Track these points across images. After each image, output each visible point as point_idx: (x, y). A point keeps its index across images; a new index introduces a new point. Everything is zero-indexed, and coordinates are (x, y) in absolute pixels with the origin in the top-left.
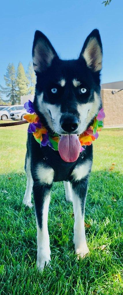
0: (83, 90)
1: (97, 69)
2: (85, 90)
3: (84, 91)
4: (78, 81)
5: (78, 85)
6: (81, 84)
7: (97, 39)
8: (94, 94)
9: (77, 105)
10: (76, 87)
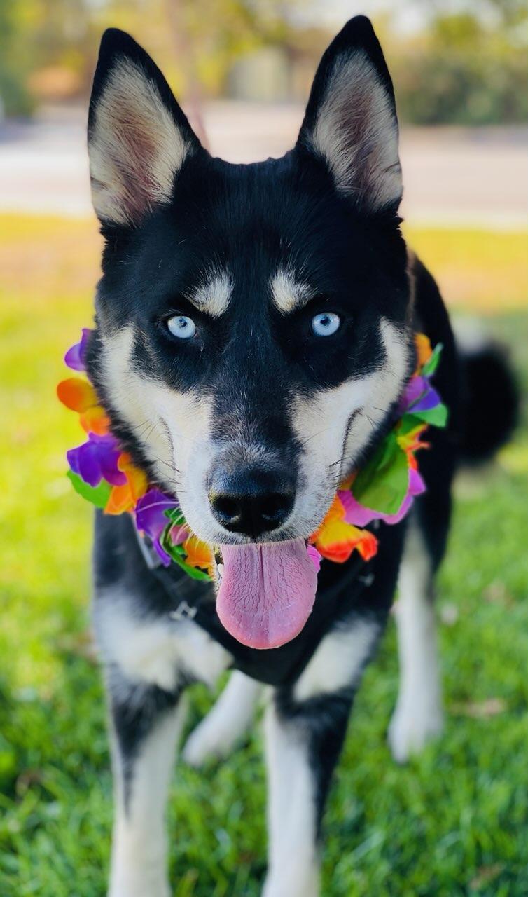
0: (325, 322)
1: (384, 196)
2: (335, 321)
3: (327, 326)
4: (298, 280)
5: (300, 302)
6: (313, 295)
7: (366, 60)
8: (381, 329)
9: (293, 397)
10: (286, 314)
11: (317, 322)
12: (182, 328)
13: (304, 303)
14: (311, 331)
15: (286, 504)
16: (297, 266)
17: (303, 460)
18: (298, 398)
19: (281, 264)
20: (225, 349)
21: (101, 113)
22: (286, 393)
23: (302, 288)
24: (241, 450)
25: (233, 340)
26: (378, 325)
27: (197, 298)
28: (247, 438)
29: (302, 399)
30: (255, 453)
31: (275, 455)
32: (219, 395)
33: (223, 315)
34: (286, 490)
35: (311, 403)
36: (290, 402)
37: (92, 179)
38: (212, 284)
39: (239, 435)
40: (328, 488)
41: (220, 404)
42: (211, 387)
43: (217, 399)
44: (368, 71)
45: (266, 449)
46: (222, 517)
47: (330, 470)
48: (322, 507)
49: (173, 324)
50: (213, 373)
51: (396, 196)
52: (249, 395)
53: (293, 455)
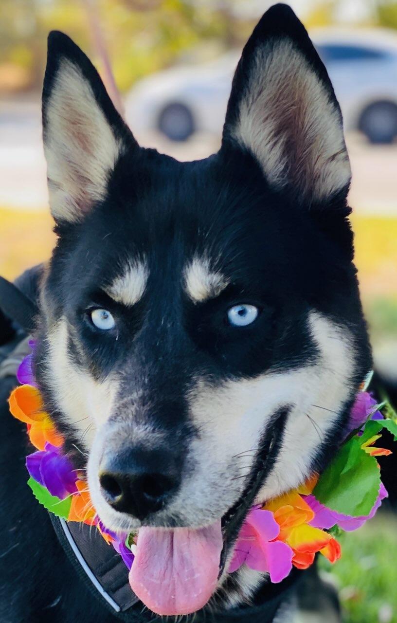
0: (242, 313)
1: (328, 186)
2: (252, 312)
3: (244, 316)
4: (212, 269)
5: (213, 291)
6: (226, 284)
7: (293, 47)
8: (310, 322)
9: (195, 383)
10: (198, 303)
11: (233, 313)
12: (103, 320)
13: (217, 293)
14: (227, 321)
15: (172, 486)
16: (212, 256)
17: (195, 444)
18: (201, 383)
19: (196, 253)
20: (136, 336)
21: (52, 115)
22: (189, 379)
23: (216, 278)
24: (129, 431)
25: (144, 328)
26: (307, 317)
27: (112, 289)
28: (137, 420)
29: (206, 385)
30: (143, 433)
31: (162, 435)
32: (125, 380)
33: (137, 304)
34: (171, 472)
35: (218, 391)
36: (191, 387)
37: (48, 179)
38: (127, 274)
39: (131, 416)
40: (227, 478)
41: (123, 389)
42: (120, 373)
43: (122, 385)
44: (297, 60)
45: (154, 430)
46: (109, 496)
47: (233, 461)
48: (220, 497)
49: (97, 316)
50: (125, 361)
51: (341, 184)
52: (150, 380)
53: (182, 438)
